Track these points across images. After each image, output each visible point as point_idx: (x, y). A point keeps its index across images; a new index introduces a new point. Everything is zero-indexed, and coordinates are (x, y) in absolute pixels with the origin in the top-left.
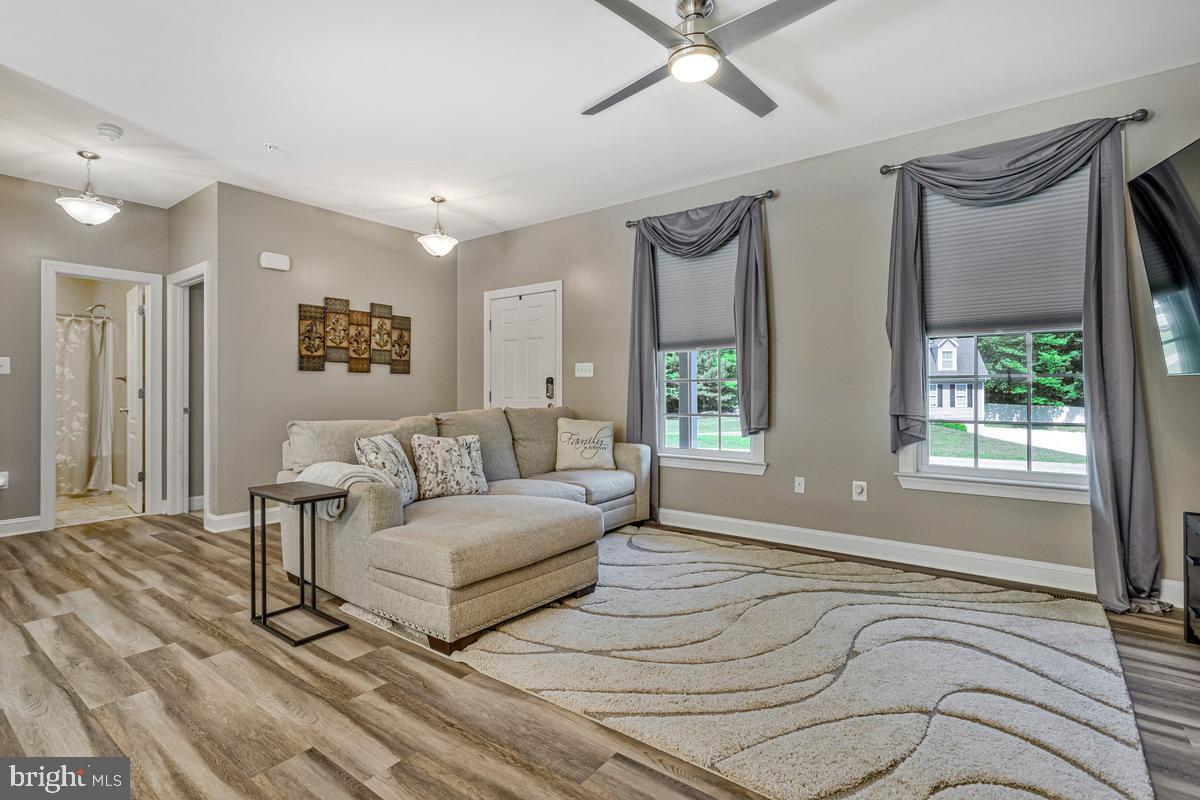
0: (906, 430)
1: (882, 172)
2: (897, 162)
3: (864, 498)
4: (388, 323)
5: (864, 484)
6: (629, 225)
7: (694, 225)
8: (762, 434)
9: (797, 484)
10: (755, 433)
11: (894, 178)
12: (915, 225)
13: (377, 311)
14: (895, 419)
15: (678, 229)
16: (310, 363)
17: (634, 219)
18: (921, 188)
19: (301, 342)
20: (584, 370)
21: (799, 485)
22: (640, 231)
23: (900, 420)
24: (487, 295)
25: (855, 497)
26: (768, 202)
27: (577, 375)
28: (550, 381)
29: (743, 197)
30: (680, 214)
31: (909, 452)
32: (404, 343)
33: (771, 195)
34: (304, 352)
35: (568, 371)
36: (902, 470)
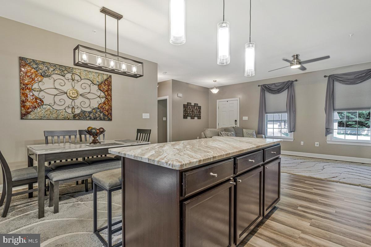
0: (328, 131)
1: (324, 77)
2: (328, 75)
3: (318, 146)
4: (197, 107)
5: (318, 143)
6: (259, 86)
7: (276, 86)
8: (293, 132)
9: (301, 143)
10: (291, 132)
11: (327, 78)
12: (332, 88)
13: (196, 105)
14: (326, 129)
15: (273, 87)
16: (185, 117)
17: (260, 84)
18: (333, 80)
19: (184, 112)
20: (246, 118)
21: (302, 143)
22: (261, 87)
23: (328, 129)
24: (218, 101)
25: (316, 145)
26: (296, 82)
27: (243, 119)
28: (236, 121)
29: (289, 81)
30: (273, 84)
31: (329, 136)
32: (200, 112)
33: (296, 81)
34: (184, 115)
35: (241, 118)
36: (327, 140)
